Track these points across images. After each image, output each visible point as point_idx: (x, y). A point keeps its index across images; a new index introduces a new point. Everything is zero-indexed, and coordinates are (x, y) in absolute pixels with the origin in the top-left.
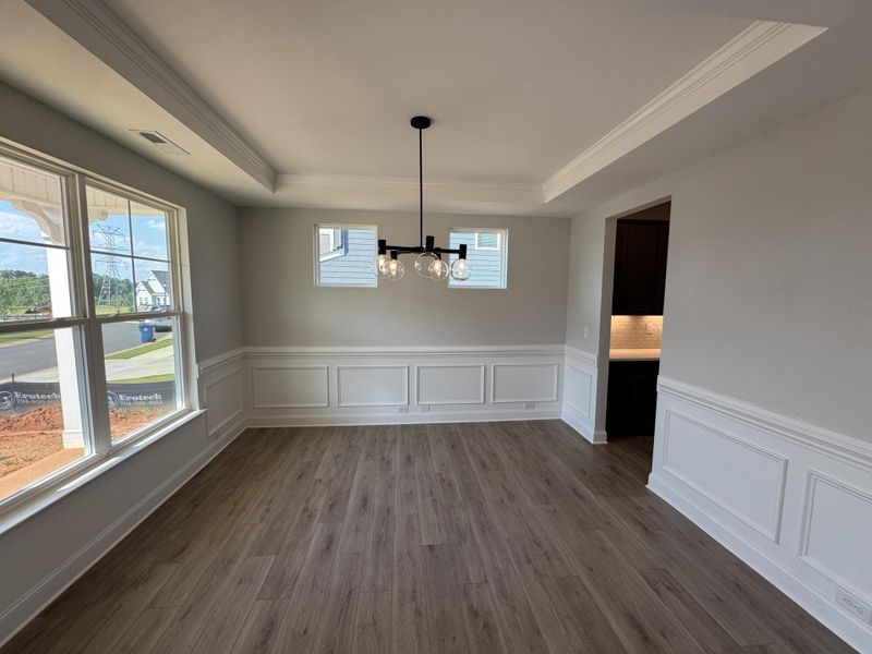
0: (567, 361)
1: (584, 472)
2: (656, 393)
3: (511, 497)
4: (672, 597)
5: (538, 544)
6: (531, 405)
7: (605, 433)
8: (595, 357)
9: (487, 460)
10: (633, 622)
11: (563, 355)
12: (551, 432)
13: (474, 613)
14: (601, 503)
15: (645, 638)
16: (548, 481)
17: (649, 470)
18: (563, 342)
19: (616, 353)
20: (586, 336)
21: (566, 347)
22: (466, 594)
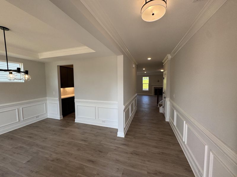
0: (48, 102)
1: (61, 125)
2: (74, 103)
3: (46, 139)
4: (86, 134)
5: (59, 142)
6: (37, 117)
7: (62, 116)
8: (58, 99)
9: (30, 136)
10: (82, 140)
11: (46, 100)
12: (47, 122)
13: (53, 161)
14: (68, 129)
15: (85, 141)
16: (54, 131)
17: (75, 118)
18: (46, 96)
19: (63, 97)
20: (54, 94)
21: (47, 98)
22: (48, 160)
